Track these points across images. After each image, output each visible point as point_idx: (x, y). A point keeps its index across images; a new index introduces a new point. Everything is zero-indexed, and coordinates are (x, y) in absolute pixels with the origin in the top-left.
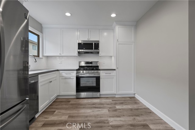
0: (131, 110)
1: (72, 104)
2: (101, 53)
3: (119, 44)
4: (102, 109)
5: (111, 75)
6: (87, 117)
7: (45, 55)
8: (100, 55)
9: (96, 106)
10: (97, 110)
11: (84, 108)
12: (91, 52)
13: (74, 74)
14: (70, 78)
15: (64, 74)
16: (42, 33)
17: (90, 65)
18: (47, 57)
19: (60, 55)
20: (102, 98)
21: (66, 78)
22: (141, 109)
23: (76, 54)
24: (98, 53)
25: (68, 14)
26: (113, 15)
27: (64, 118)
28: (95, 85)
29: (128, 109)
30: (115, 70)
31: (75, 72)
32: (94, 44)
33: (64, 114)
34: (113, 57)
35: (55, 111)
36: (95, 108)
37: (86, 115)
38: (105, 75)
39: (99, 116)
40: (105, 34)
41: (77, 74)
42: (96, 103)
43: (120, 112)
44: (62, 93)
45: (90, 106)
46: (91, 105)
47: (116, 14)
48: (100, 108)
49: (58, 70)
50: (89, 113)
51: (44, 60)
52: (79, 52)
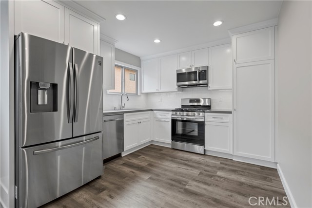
0: (241, 184)
1: (162, 154)
2: (211, 86)
3: (237, 67)
4: (192, 169)
5: (223, 120)
6: (166, 170)
7: (143, 92)
8: (209, 89)
9: (189, 163)
10: (185, 167)
11: (172, 161)
12: (196, 85)
13: (169, 117)
14: (165, 121)
15: (159, 115)
16: (140, 67)
17: (196, 104)
18: (147, 94)
19: (157, 91)
20: (207, 157)
21: (160, 121)
22: (262, 189)
23: (175, 88)
24: (207, 85)
25: (157, 41)
26: (218, 23)
27: (143, 164)
28: (197, 135)
29: (236, 181)
30: (230, 113)
31: (171, 113)
32: (198, 72)
33: (146, 161)
35: (140, 156)
36: (186, 164)
37: (167, 168)
38: (212, 120)
39: (181, 175)
41: (173, 116)
42: (191, 160)
43: (217, 180)
44: (157, 139)
45: (181, 161)
46: (184, 160)
47: (223, 21)
48: (191, 166)
49: (152, 110)
50: (172, 167)
51: (143, 98)
52: (179, 86)
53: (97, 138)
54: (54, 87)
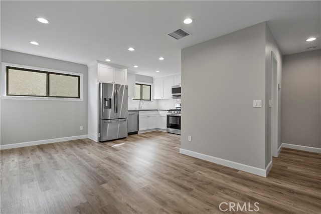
14: (164, 116)
15: (161, 113)
16: (153, 83)
18: (158, 100)
19: (162, 99)
21: (161, 116)
41: (168, 114)
49: (157, 110)
52: (173, 96)
53: (125, 121)
54: (110, 99)
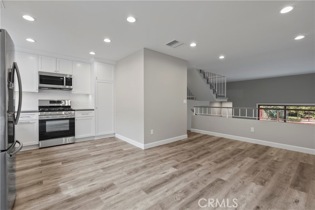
2: (75, 91)
3: (98, 82)
5: (89, 115)
8: (74, 93)
12: (60, 89)
13: (35, 117)
23: (36, 89)
24: (71, 89)
28: (68, 129)
30: (93, 110)
31: (38, 114)
34: (90, 96)
38: (81, 116)
40: (79, 65)
52: (40, 87)
